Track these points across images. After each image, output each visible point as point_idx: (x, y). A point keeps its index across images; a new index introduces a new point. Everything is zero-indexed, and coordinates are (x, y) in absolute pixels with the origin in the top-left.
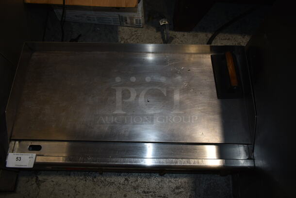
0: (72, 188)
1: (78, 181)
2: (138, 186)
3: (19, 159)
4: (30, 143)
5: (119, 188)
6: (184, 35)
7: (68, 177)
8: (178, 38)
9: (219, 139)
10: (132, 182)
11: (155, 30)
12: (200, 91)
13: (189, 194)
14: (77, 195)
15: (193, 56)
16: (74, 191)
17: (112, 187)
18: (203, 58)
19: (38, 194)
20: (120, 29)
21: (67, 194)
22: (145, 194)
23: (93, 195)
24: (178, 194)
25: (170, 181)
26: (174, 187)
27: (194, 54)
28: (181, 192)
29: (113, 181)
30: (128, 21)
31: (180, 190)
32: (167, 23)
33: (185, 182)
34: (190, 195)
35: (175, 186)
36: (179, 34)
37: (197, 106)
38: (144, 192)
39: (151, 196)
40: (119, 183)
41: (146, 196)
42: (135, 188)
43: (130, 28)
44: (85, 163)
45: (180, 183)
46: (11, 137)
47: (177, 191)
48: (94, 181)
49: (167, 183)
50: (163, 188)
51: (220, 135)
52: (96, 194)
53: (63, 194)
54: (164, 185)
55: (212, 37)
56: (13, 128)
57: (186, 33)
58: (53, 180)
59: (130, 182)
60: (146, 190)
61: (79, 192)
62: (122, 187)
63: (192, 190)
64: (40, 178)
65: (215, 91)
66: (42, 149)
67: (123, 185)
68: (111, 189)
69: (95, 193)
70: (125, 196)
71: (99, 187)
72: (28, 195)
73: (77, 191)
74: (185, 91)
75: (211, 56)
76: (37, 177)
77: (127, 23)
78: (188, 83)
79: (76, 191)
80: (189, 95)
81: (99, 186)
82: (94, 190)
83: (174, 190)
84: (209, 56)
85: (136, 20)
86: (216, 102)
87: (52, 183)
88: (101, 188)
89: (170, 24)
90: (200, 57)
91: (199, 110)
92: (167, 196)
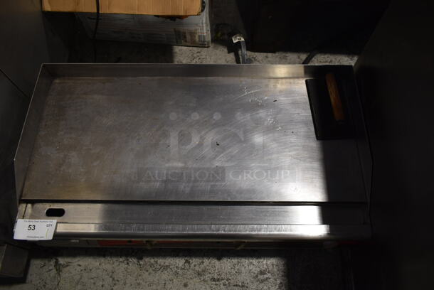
0: (108, 274)
1: (116, 264)
2: (203, 271)
3: (32, 228)
4: (48, 206)
5: (176, 273)
6: (267, 57)
7: (102, 260)
8: (259, 61)
9: (319, 197)
10: (195, 266)
11: (226, 50)
12: (291, 129)
13: (278, 282)
14: (115, 284)
15: (280, 81)
16: (111, 279)
17: (166, 272)
18: (294, 83)
19: (58, 284)
20: (177, 49)
21: (101, 283)
22: (214, 283)
23: (139, 284)
24: (262, 281)
25: (251, 263)
26: (256, 272)
27: (282, 78)
28: (267, 279)
29: (167, 264)
30: (188, 37)
31: (265, 276)
32: (243, 39)
33: (273, 265)
34: (281, 283)
35: (258, 270)
36: (260, 56)
37: (287, 150)
38: (213, 279)
39: (224, 285)
40: (177, 267)
41: (216, 285)
42: (199, 274)
43: (191, 48)
44: (127, 232)
45: (265, 266)
46: (21, 196)
47: (261, 277)
48: (140, 265)
49: (246, 265)
50: (240, 273)
51: (321, 190)
52: (143, 283)
53: (94, 284)
54: (243, 269)
55: (307, 58)
56: (24, 184)
57: (270, 55)
58: (80, 263)
59: (192, 265)
60: (216, 276)
61: (118, 281)
62: (181, 272)
63: (282, 276)
64: (62, 261)
65: (313, 129)
66: (66, 214)
67: (182, 269)
68: (165, 276)
69: (141, 281)
70: (186, 285)
71: (147, 273)
72: (44, 286)
73: (116, 279)
74: (270, 129)
75: (306, 81)
76: (57, 260)
77: (186, 41)
78: (274, 118)
79: (113, 279)
80: (276, 135)
81: (147, 271)
82: (140, 278)
83: (257, 276)
84: (303, 81)
85: (199, 36)
86: (314, 144)
87: (78, 268)
88: (150, 274)
89: (246, 42)
90: (290, 83)
91: (291, 156)
92: (246, 285)
